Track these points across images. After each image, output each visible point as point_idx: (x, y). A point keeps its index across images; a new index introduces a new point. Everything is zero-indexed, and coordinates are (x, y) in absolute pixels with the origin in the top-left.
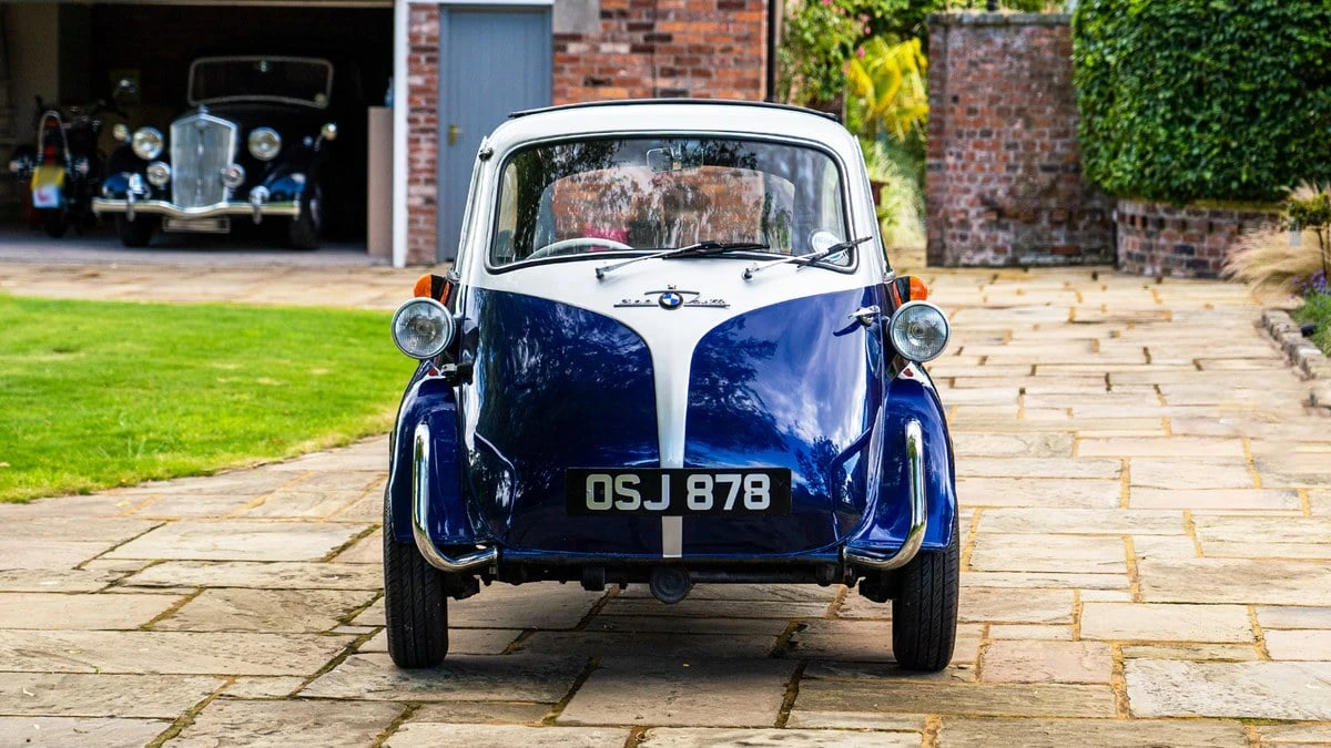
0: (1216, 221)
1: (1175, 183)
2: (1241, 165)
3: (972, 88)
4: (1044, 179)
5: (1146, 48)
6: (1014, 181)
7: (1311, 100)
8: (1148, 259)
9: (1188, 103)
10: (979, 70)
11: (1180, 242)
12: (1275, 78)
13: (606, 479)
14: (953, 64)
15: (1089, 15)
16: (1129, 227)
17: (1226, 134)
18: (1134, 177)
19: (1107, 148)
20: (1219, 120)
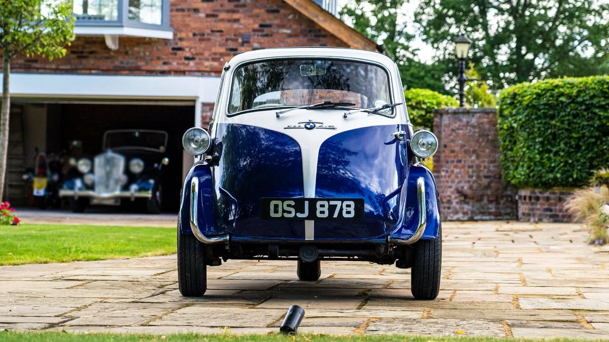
0: (563, 196)
1: (544, 179)
2: (573, 171)
3: (453, 141)
4: (485, 181)
5: (531, 120)
6: (471, 183)
7: (605, 141)
8: (532, 215)
9: (549, 143)
10: (456, 133)
11: (546, 206)
12: (589, 131)
13: (279, 203)
14: (444, 131)
15: (505, 107)
16: (523, 201)
17: (567, 156)
18: (525, 178)
19: (513, 165)
20: (563, 151)
